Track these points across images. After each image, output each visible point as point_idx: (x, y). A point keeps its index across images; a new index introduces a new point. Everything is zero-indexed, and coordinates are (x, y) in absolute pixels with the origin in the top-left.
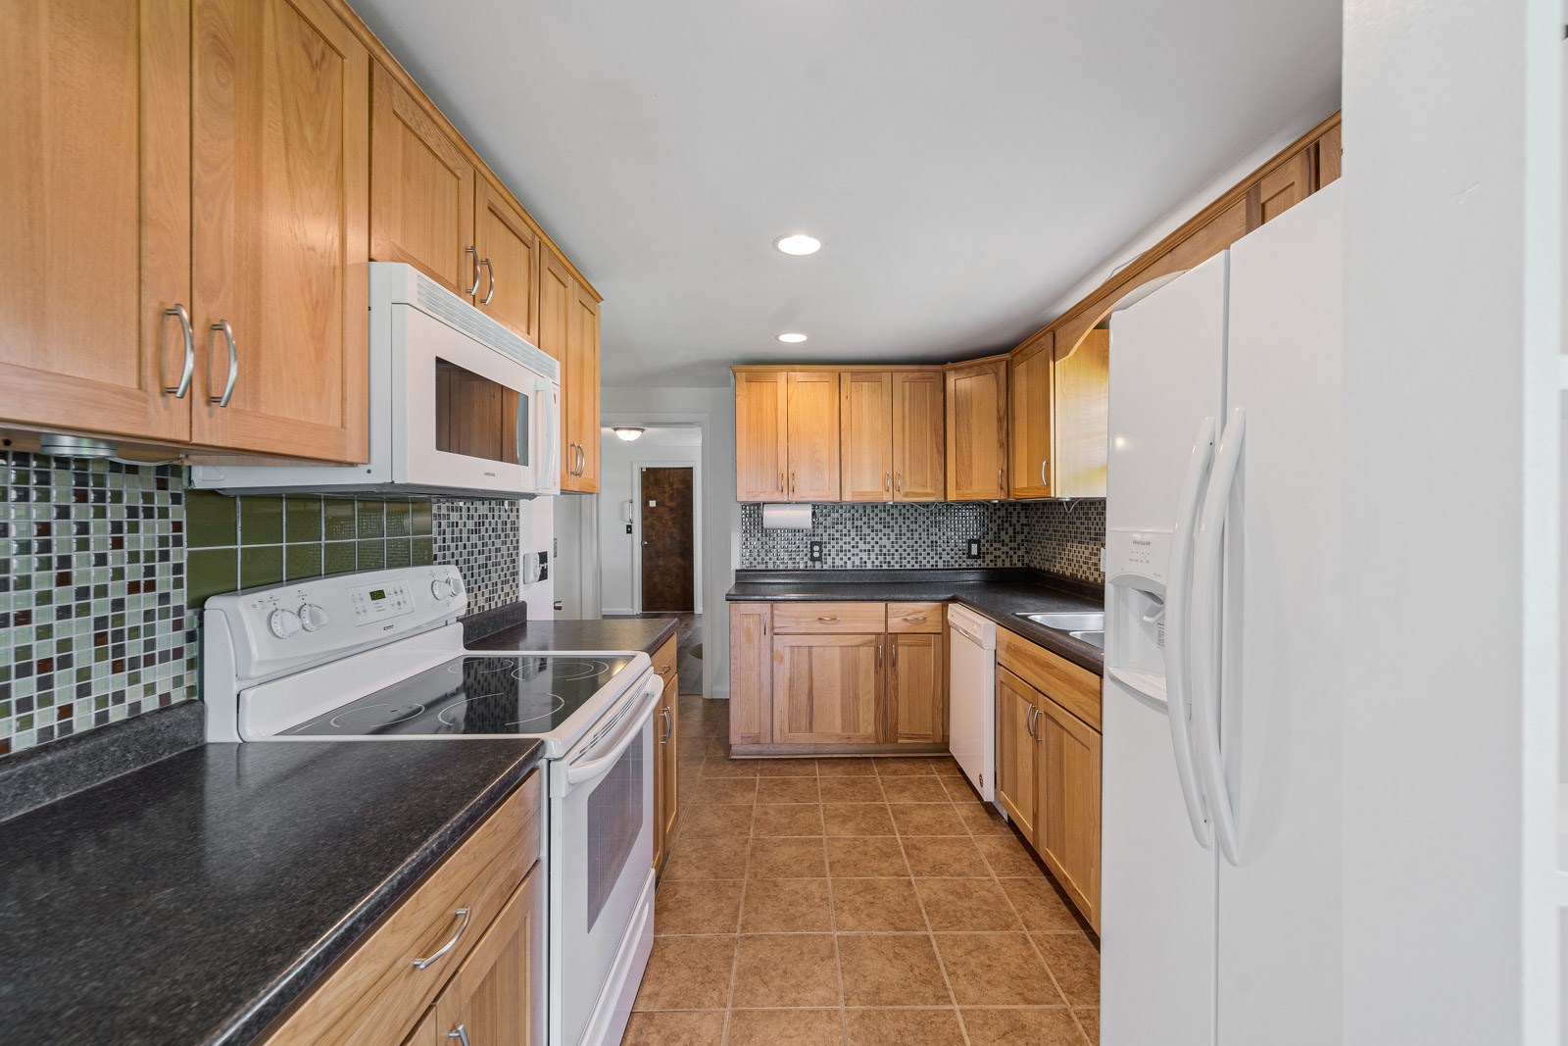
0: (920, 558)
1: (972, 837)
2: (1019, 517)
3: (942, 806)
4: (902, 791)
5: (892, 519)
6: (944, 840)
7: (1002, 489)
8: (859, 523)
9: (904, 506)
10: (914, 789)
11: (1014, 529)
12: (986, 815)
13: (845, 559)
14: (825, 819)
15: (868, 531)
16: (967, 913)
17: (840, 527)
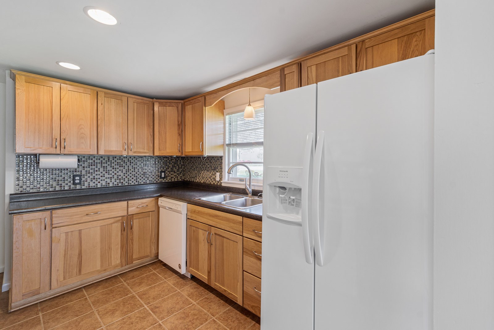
0: (138, 180)
1: (179, 291)
2: (180, 162)
3: (161, 284)
4: (139, 285)
5: (124, 163)
6: (168, 298)
7: (179, 151)
8: (105, 165)
9: (130, 157)
10: (146, 281)
11: (179, 167)
12: (181, 279)
13: (96, 182)
14: (101, 317)
15: (110, 169)
16: (190, 323)
17: (93, 167)
